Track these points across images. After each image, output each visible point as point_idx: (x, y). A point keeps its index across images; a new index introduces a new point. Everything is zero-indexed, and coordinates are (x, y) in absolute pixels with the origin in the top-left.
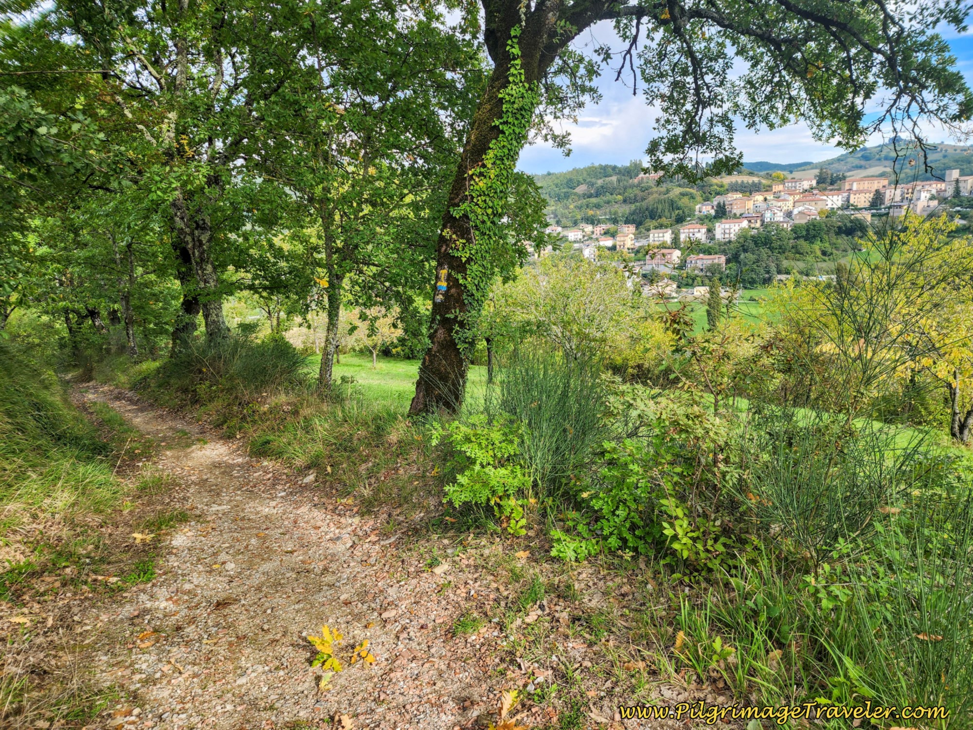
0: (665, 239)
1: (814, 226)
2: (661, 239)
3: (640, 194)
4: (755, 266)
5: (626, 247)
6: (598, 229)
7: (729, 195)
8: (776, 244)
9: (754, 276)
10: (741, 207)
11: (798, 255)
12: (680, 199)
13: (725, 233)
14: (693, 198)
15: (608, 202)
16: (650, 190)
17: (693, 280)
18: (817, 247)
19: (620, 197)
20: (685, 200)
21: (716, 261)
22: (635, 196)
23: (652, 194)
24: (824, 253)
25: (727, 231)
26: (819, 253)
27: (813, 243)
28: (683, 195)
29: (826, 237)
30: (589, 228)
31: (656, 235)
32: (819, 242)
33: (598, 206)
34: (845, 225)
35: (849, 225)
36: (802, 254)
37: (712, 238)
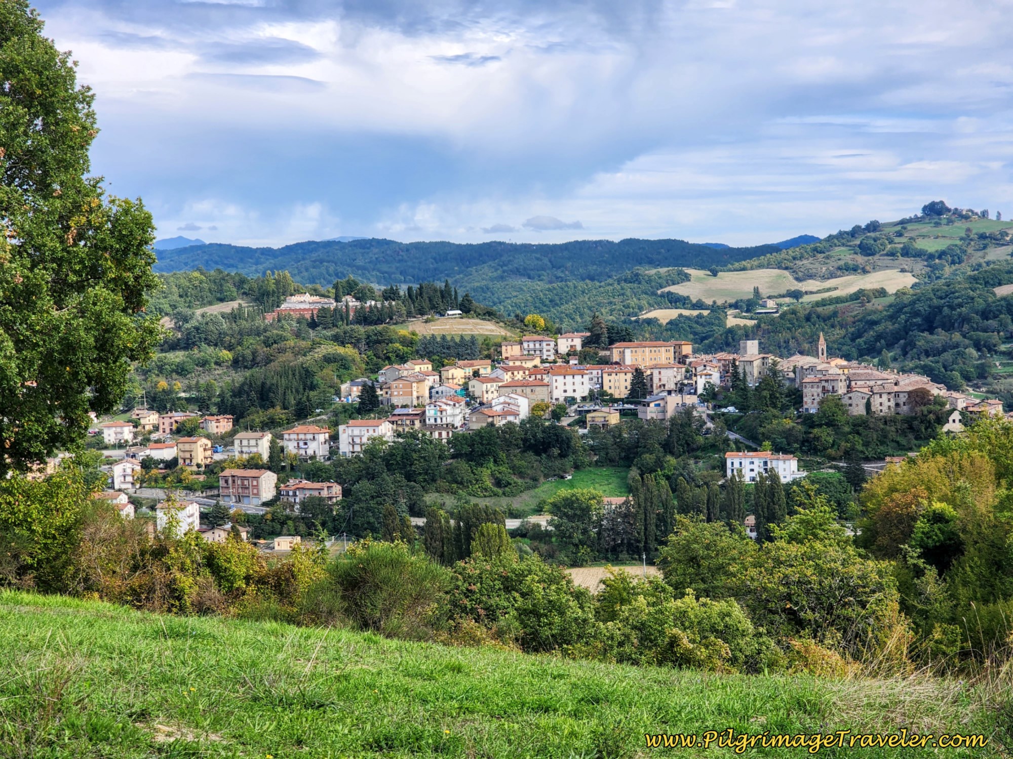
0: (260, 450)
1: (482, 437)
2: (254, 450)
3: (263, 350)
4: (372, 503)
5: (194, 462)
6: (167, 421)
7: (408, 365)
8: (418, 466)
9: (372, 520)
10: (405, 394)
11: (455, 486)
12: (322, 368)
13: (353, 444)
14: (346, 368)
15: (203, 363)
16: (282, 345)
17: (283, 523)
18: (486, 474)
19: (226, 355)
20: (329, 372)
21: (325, 494)
22: (254, 353)
23: (282, 351)
24: (498, 483)
25: (357, 440)
26: (489, 483)
27: (481, 465)
28: (328, 359)
29: (502, 455)
30: (151, 418)
31: (245, 443)
32: (491, 465)
33: (181, 371)
34: (534, 436)
35: (540, 435)
36: (461, 483)
37: (333, 451)
